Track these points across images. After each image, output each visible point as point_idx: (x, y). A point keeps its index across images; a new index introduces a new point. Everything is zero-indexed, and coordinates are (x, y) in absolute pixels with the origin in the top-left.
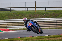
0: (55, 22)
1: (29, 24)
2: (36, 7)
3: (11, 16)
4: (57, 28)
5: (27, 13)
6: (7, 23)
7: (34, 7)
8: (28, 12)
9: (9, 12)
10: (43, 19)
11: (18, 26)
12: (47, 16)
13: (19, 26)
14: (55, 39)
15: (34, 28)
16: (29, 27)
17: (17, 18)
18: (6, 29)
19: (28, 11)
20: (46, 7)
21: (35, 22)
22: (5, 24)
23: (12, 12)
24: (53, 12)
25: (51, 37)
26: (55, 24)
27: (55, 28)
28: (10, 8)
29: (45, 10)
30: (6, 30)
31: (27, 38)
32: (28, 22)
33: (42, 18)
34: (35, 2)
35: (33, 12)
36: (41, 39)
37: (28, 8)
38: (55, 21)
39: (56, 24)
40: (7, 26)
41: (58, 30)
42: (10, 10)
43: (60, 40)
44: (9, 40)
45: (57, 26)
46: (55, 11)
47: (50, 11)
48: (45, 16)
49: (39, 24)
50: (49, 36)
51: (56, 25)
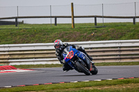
0: (117, 51)
1: (68, 54)
2: (74, 17)
3: (18, 37)
4: (120, 64)
5: (53, 29)
6: (8, 51)
7: (70, 17)
8: (55, 27)
9: (13, 27)
10: (90, 44)
11: (34, 60)
12: (98, 37)
13: (35, 58)
14: (117, 87)
15: (80, 62)
16: (68, 61)
17: (32, 41)
18: (6, 65)
19: (56, 24)
20: (95, 17)
21: (81, 49)
22: (5, 55)
23: (20, 27)
24: (112, 27)
25: (108, 83)
26: (117, 55)
27: (117, 64)
28: (16, 18)
29: (94, 22)
30: (8, 69)
31: (54, 86)
32: (65, 50)
33: (87, 40)
34: (72, 4)
35: (67, 27)
36: (85, 88)
37: (56, 17)
38: (117, 47)
39: (120, 55)
40: (9, 59)
41: (123, 68)
42: (16, 23)
43: (128, 89)
44: (14, 89)
45: (121, 59)
46: (116, 25)
47: (105, 25)
48: (94, 35)
49: (89, 54)
50: (104, 82)
51: (118, 57)
